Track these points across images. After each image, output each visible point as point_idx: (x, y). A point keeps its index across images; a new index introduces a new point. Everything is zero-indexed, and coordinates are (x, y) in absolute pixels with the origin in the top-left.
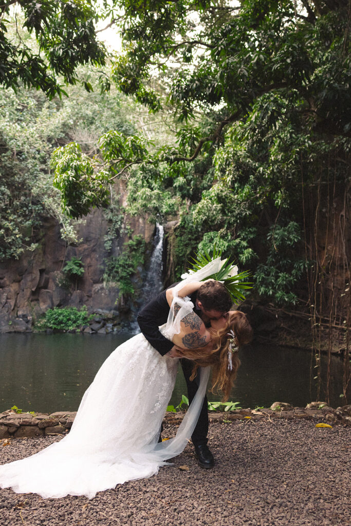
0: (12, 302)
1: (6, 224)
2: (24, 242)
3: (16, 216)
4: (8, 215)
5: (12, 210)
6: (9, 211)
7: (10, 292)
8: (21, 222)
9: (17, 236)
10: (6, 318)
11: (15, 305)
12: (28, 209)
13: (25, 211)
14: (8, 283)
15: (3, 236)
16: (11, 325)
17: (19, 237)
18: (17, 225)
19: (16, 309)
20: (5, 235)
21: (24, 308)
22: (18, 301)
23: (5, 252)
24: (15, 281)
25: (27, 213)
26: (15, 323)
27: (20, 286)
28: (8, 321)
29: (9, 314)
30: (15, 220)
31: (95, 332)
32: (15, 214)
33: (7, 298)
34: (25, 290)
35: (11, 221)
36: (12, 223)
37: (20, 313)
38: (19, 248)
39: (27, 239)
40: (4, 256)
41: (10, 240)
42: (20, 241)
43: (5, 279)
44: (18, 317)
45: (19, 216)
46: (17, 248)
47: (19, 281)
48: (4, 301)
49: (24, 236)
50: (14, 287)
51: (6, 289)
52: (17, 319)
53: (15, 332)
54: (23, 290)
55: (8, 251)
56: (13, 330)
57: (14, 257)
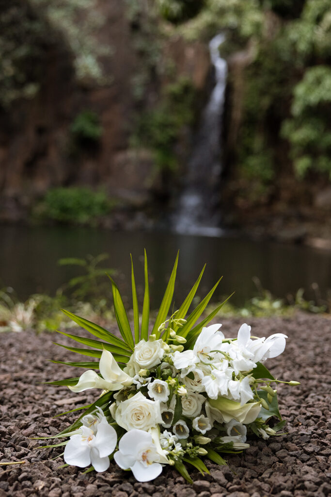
31: (119, 228)
42: (10, 81)
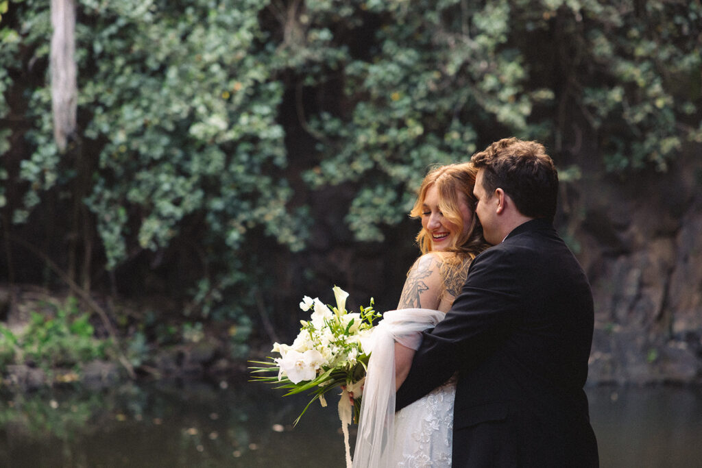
0: (655, 296)
1: (626, 69)
2: (680, 116)
3: (653, 45)
4: (633, 44)
5: (643, 27)
6: (634, 32)
7: (648, 264)
8: (669, 61)
9: (660, 103)
10: (640, 341)
11: (665, 304)
12: (686, 16)
13: (679, 27)
14: (640, 239)
15: (619, 108)
16: (656, 362)
17: (666, 106)
18: (657, 69)
19: (667, 314)
20: (626, 104)
21: (692, 313)
22: (672, 291)
23: (628, 153)
24: (659, 234)
25: (686, 29)
26: (663, 358)
27: (675, 247)
28: (646, 348)
29: (648, 330)
30: (653, 56)
32: (650, 39)
33: (642, 284)
34: (692, 259)
35: (642, 59)
36: (645, 66)
37: (680, 326)
38: (669, 135)
39: (689, 108)
40: (624, 162)
41: (639, 117)
42: (670, 117)
43: (634, 229)
44: (674, 337)
45: (663, 43)
46: (660, 137)
47: (672, 234)
48: (631, 291)
49: (680, 98)
50: (658, 252)
51: (638, 257)
52: (672, 345)
53: (667, 383)
54: (686, 260)
55: (636, 146)
56: (661, 377)
57: (655, 164)
